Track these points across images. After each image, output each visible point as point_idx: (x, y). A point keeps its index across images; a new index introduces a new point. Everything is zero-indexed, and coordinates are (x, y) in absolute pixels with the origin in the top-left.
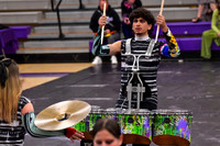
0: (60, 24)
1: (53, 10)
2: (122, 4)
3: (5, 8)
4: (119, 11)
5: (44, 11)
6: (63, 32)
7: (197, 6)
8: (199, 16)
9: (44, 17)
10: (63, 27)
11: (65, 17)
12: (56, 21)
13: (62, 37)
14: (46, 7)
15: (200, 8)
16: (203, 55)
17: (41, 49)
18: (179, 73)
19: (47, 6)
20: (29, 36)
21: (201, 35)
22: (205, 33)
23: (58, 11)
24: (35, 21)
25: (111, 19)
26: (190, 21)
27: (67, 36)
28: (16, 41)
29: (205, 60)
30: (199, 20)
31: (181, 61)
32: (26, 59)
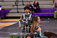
0: (17, 9)
1: (16, 5)
3: (3, 5)
6: (18, 11)
7: (53, 4)
8: (54, 7)
9: (13, 7)
10: (18, 10)
11: (19, 7)
12: (17, 8)
13: (18, 12)
15: (54, 5)
16: (54, 17)
17: (13, 15)
18: (48, 22)
19: (14, 4)
20: (10, 12)
21: (54, 12)
22: (55, 11)
23: (17, 5)
24: (11, 8)
26: (51, 8)
27: (19, 12)
28: (6, 13)
29: (55, 19)
31: (49, 19)
32: (9, 18)
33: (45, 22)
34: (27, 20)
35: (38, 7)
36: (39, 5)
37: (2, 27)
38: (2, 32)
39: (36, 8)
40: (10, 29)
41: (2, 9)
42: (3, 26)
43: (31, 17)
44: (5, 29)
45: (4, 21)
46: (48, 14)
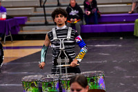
0: (45, 15)
1: (41, 7)
2: (85, 2)
3: (11, 6)
4: (82, 7)
5: (36, 7)
6: (47, 20)
7: (131, 3)
8: (133, 10)
9: (36, 11)
10: (47, 17)
12: (43, 13)
13: (46, 24)
14: (36, 5)
16: (135, 34)
18: (120, 46)
20: (27, 23)
22: (137, 20)
23: (44, 7)
24: (30, 14)
25: (78, 12)
26: (127, 13)
27: (50, 23)
30: (133, 12)
31: (121, 38)
32: (24, 37)
33: (112, 47)
34: (62, 42)
35: (95, 9)
36: (98, 6)
37: (10, 60)
38: (9, 73)
39: (89, 12)
40: (27, 64)
41: (8, 17)
42: (10, 58)
43: (72, 35)
44: (16, 65)
45: (12, 45)
46: (121, 26)
